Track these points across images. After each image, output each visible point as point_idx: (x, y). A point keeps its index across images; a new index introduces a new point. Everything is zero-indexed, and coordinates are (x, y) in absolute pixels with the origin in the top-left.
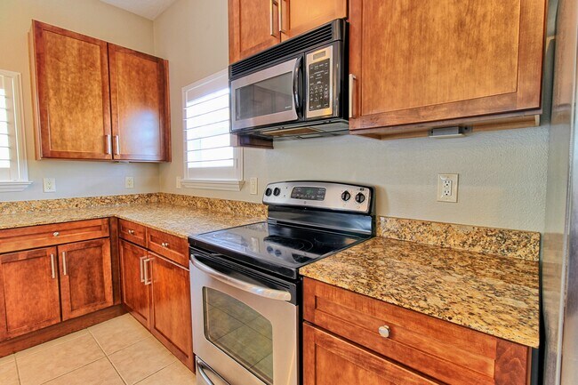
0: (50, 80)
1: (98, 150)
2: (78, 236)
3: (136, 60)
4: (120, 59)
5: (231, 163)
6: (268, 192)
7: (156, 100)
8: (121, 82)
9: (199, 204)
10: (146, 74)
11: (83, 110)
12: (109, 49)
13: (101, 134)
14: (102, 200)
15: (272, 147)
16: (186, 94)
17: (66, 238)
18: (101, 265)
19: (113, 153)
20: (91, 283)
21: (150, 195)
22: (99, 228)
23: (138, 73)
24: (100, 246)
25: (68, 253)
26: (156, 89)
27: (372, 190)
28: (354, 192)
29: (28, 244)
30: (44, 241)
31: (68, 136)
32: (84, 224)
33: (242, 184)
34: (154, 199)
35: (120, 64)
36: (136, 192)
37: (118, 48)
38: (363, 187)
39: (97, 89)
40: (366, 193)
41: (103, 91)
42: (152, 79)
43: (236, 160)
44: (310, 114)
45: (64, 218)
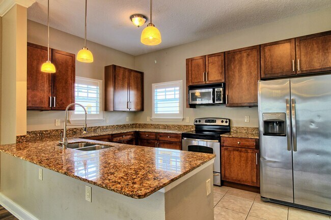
0: (117, 84)
2: (128, 138)
3: (136, 74)
4: (132, 74)
5: (178, 112)
6: (196, 121)
8: (132, 82)
9: (161, 127)
12: (130, 71)
15: (195, 108)
16: (154, 86)
22: (132, 135)
23: (136, 78)
24: (132, 141)
26: (140, 84)
27: (229, 120)
28: (225, 121)
29: (118, 139)
30: (122, 139)
32: (129, 133)
35: (132, 76)
38: (227, 119)
39: (126, 86)
40: (228, 121)
41: (128, 86)
44: (216, 102)
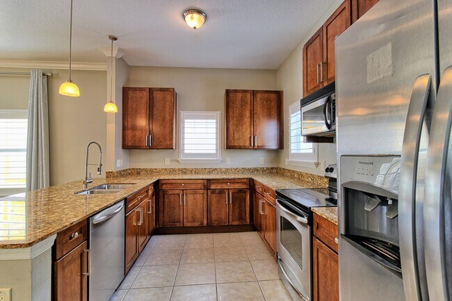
0: (231, 113)
1: (247, 144)
2: (237, 186)
3: (266, 95)
4: (259, 96)
5: (311, 151)
6: (327, 170)
7: (276, 114)
8: (258, 108)
9: (296, 175)
10: (271, 101)
11: (242, 125)
12: (254, 93)
13: (249, 136)
14: (249, 169)
15: (333, 142)
16: (290, 110)
17: (232, 186)
18: (245, 202)
19: (254, 145)
20: (241, 210)
21: (272, 168)
22: (245, 183)
23: (267, 101)
24: (245, 192)
25: (233, 193)
26: (276, 108)
29: (219, 187)
30: (225, 186)
31: (235, 138)
32: (239, 181)
33: (317, 164)
34: (274, 171)
35: (258, 99)
36: (265, 166)
37: (258, 91)
39: (248, 114)
41: (251, 114)
42: (274, 104)
43: (314, 150)
45: (232, 177)
